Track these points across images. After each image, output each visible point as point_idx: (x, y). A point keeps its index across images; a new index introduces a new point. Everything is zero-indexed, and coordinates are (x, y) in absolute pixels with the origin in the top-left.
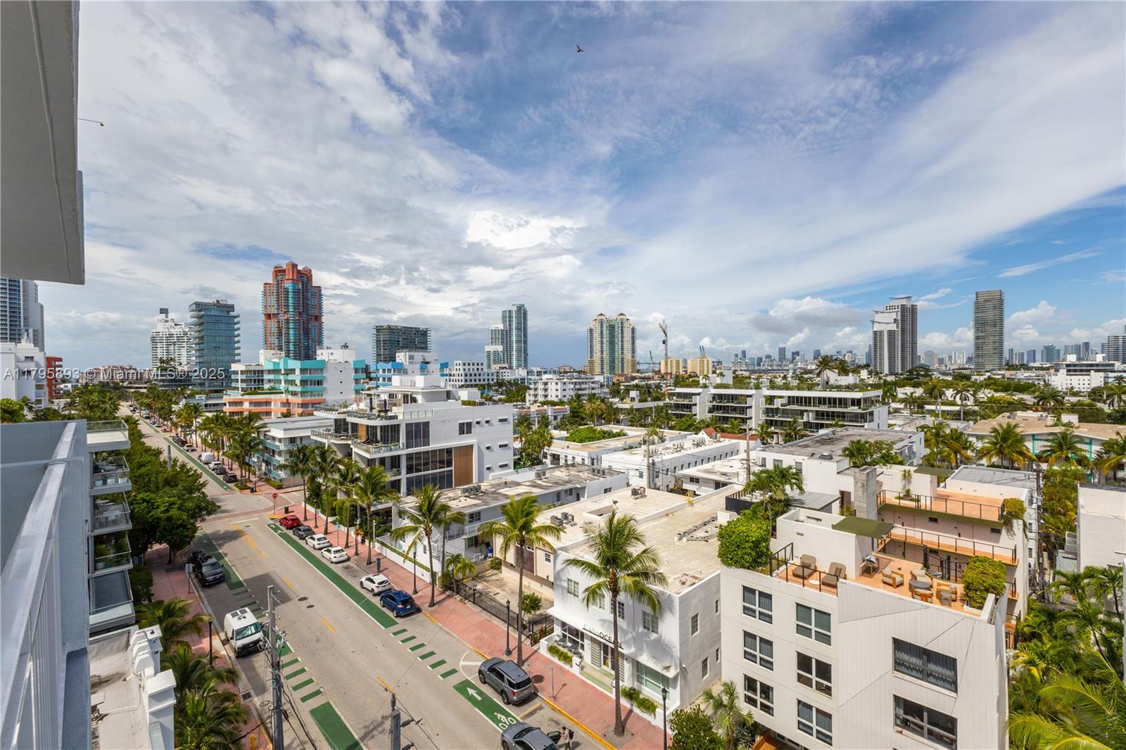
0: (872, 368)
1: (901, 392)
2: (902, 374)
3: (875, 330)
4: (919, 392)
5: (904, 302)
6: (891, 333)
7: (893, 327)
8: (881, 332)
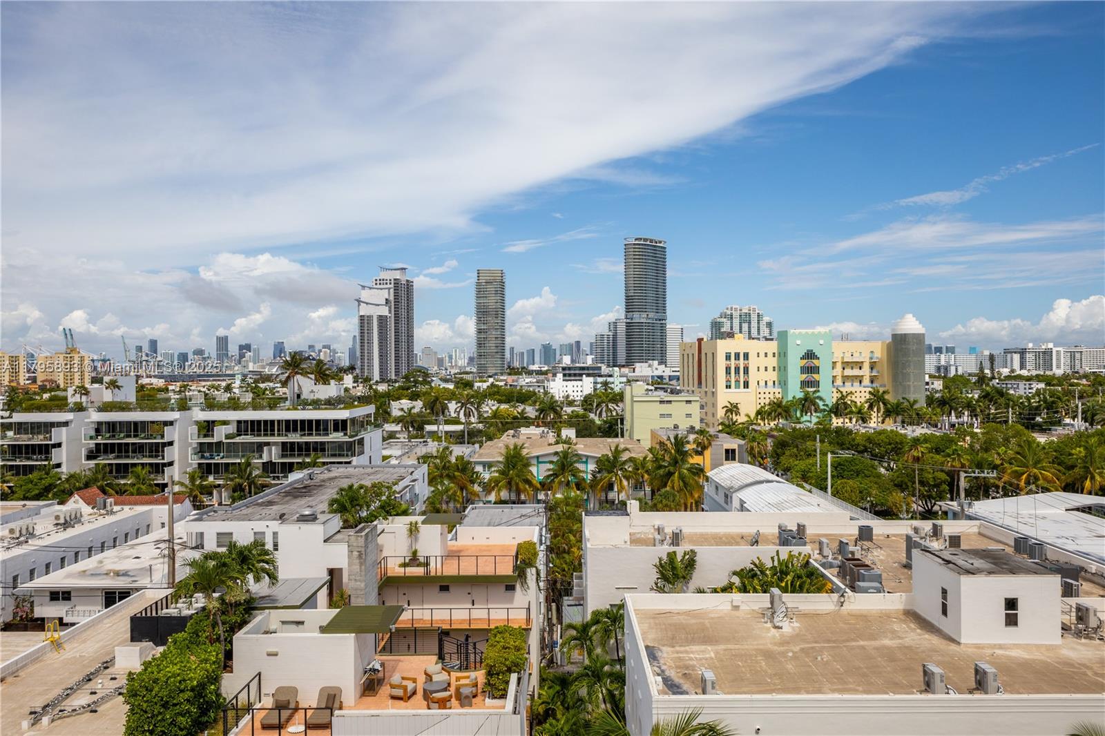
0: (358, 371)
1: (398, 407)
2: (396, 381)
3: (362, 314)
4: (418, 405)
5: (397, 275)
6: (382, 319)
7: (384, 311)
8: (370, 317)
